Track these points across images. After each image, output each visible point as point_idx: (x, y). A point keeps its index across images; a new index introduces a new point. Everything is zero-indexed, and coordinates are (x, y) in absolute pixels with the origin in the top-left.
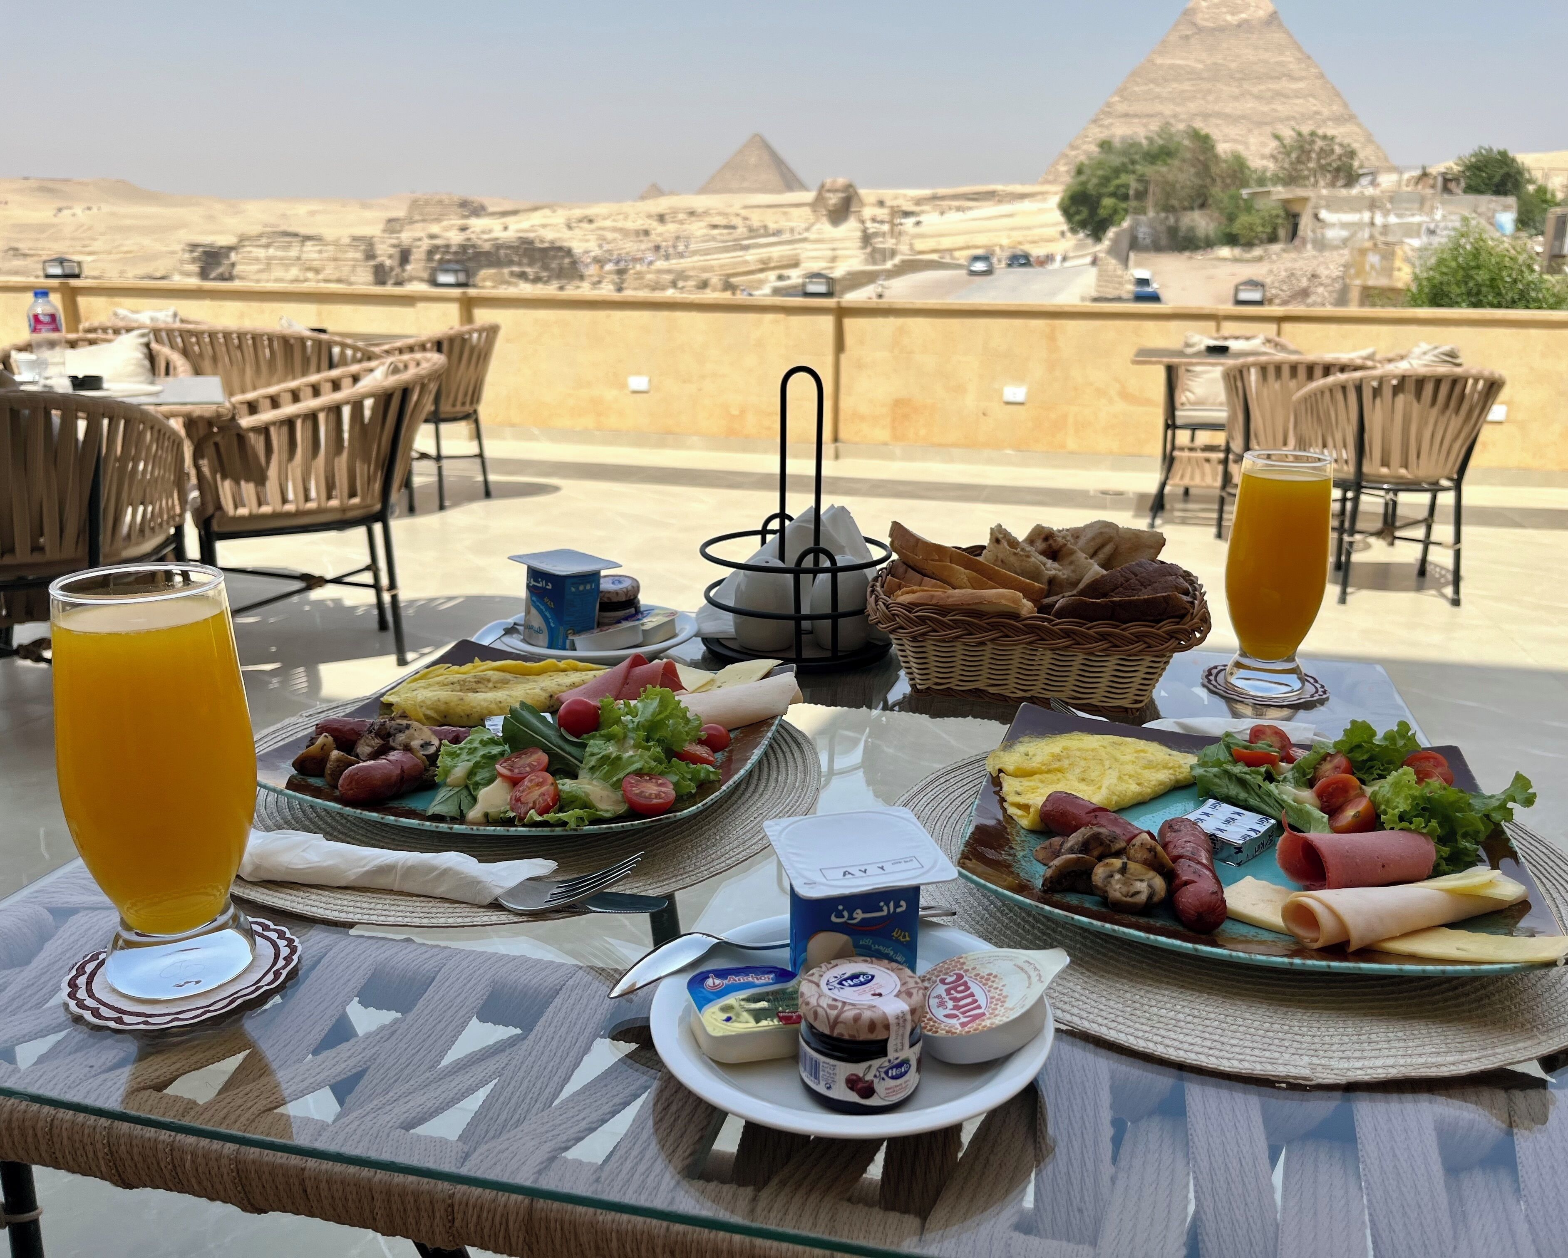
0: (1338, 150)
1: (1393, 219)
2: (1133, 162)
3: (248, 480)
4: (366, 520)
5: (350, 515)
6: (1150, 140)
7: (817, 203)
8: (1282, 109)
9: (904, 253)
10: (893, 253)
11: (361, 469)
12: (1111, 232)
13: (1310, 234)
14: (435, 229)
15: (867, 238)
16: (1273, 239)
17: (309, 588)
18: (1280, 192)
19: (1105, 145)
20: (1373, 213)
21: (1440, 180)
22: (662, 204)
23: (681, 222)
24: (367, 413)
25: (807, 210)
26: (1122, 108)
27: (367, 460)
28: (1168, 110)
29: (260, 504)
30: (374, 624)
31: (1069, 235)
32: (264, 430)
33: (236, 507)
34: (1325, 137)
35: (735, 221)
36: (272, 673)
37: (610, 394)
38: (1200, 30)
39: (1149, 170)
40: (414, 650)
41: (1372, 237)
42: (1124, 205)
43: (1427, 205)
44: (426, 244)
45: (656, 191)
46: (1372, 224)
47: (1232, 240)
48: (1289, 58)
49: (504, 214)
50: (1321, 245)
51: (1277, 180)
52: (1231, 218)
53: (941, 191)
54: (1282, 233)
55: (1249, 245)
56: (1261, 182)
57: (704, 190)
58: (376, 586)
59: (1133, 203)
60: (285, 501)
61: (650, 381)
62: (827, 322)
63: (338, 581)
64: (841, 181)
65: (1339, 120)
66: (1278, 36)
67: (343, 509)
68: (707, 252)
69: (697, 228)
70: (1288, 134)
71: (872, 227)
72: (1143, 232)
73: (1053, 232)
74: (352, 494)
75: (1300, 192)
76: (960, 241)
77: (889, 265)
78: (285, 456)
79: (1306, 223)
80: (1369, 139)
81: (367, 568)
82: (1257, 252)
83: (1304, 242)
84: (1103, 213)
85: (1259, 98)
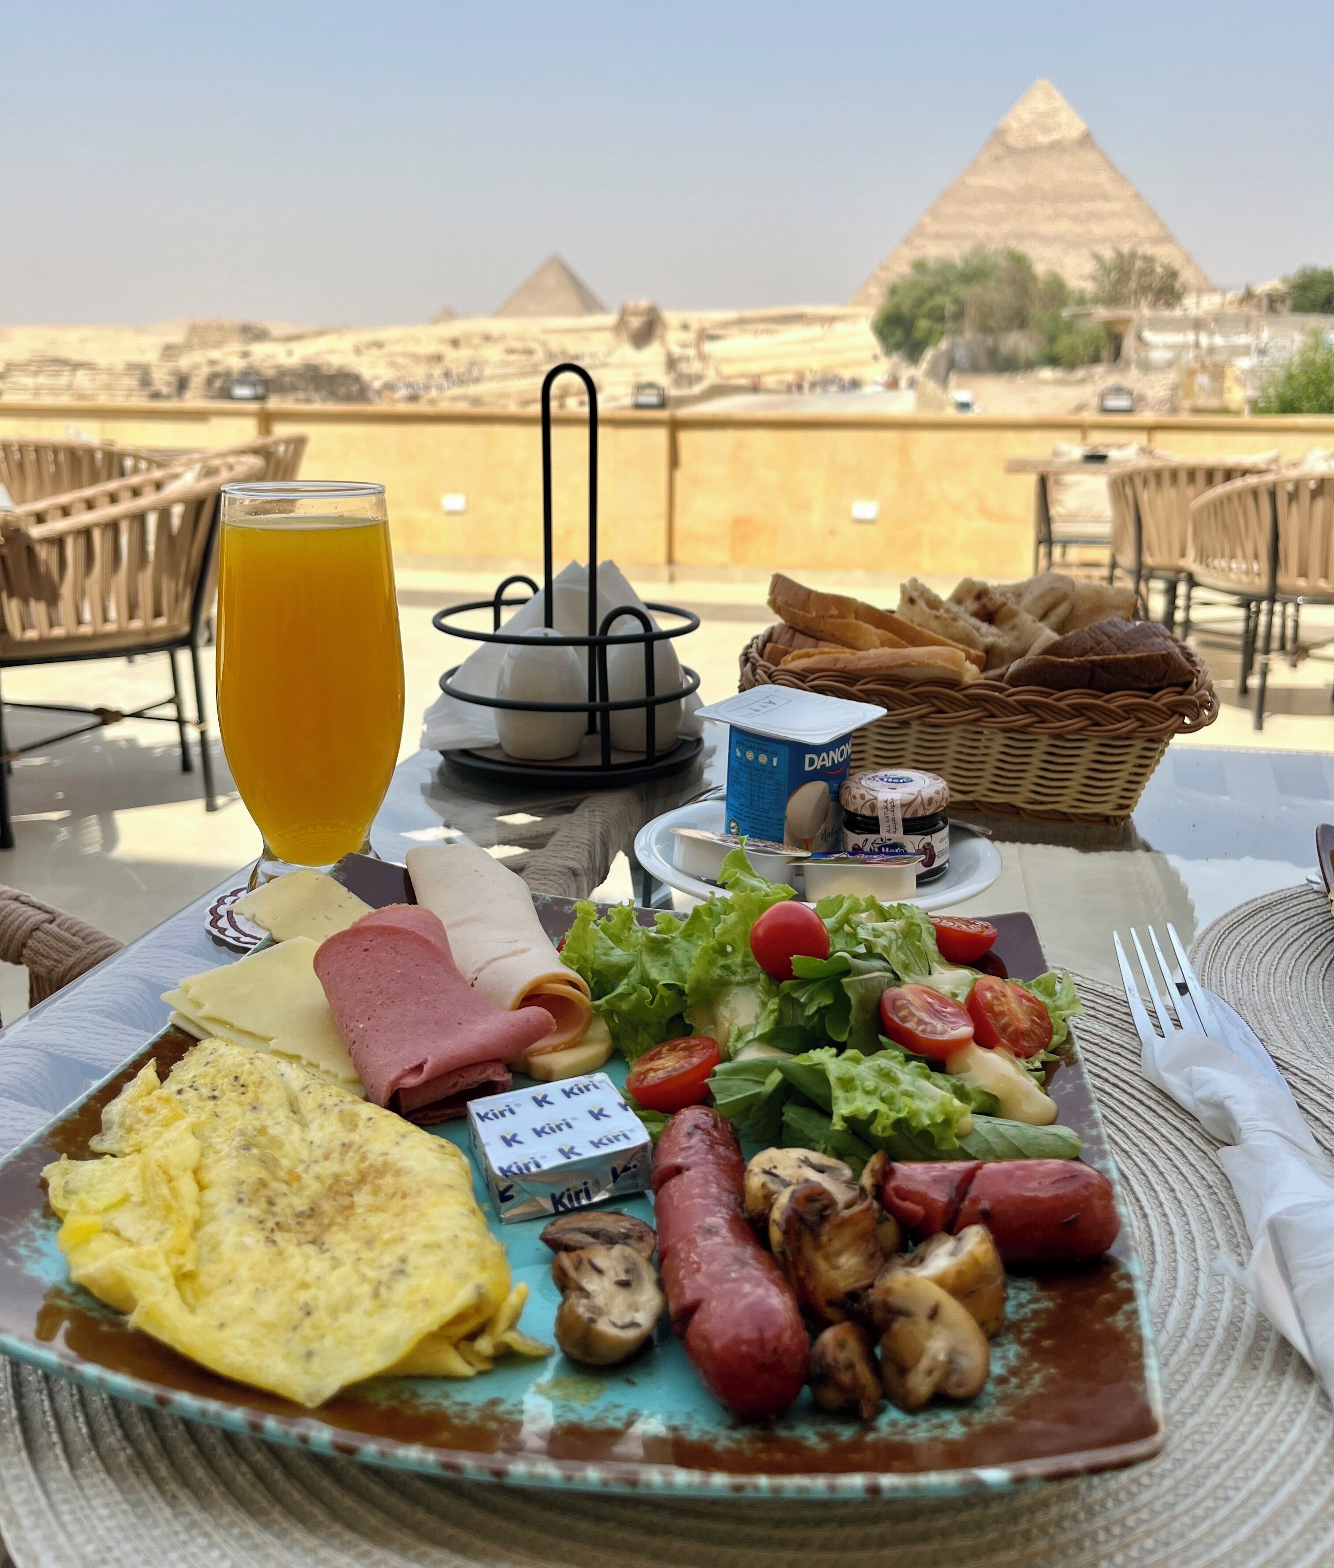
0: (1159, 270)
1: (1219, 340)
2: (948, 283)
3: (38, 599)
4: (171, 645)
5: (156, 638)
6: (966, 261)
7: (621, 325)
8: (1098, 229)
9: (711, 378)
10: (699, 378)
11: (168, 587)
12: (929, 355)
13: (1133, 356)
14: (215, 354)
15: (672, 363)
16: (1096, 359)
17: (105, 723)
18: (1102, 313)
19: (920, 266)
20: (1197, 335)
21: (1265, 301)
22: (456, 328)
23: (476, 347)
24: (176, 522)
25: (608, 336)
26: (932, 227)
27: (174, 574)
28: (981, 230)
29: (51, 625)
30: (177, 764)
31: (883, 358)
32: (58, 542)
33: (24, 628)
34: (1145, 258)
35: (535, 345)
36: (61, 822)
37: (422, 515)
38: (1011, 150)
39: (963, 291)
40: (224, 794)
41: (1196, 357)
42: (938, 327)
43: (1253, 326)
44: (205, 371)
45: (449, 315)
46: (1197, 345)
47: (1053, 361)
48: (1103, 179)
49: (289, 339)
50: (1146, 367)
51: (1097, 300)
52: (1052, 339)
53: (749, 313)
54: (1105, 354)
55: (1071, 365)
56: (1082, 301)
57: (500, 312)
58: (180, 721)
59: (949, 325)
60: (80, 622)
61: (467, 500)
62: (660, 436)
63: (138, 715)
64: (644, 303)
65: (1157, 240)
66: (1091, 157)
67: (147, 632)
68: (504, 377)
69: (493, 353)
70: (1108, 254)
71: (677, 351)
72: (961, 354)
73: (867, 355)
74: (157, 614)
75: (1121, 312)
76: (768, 365)
77: (697, 389)
78: (81, 570)
79: (1129, 345)
80: (1188, 260)
81: (170, 701)
82: (1080, 373)
83: (1128, 364)
84: (918, 334)
85: (1074, 218)
